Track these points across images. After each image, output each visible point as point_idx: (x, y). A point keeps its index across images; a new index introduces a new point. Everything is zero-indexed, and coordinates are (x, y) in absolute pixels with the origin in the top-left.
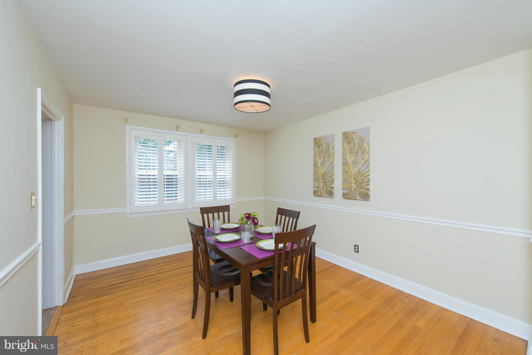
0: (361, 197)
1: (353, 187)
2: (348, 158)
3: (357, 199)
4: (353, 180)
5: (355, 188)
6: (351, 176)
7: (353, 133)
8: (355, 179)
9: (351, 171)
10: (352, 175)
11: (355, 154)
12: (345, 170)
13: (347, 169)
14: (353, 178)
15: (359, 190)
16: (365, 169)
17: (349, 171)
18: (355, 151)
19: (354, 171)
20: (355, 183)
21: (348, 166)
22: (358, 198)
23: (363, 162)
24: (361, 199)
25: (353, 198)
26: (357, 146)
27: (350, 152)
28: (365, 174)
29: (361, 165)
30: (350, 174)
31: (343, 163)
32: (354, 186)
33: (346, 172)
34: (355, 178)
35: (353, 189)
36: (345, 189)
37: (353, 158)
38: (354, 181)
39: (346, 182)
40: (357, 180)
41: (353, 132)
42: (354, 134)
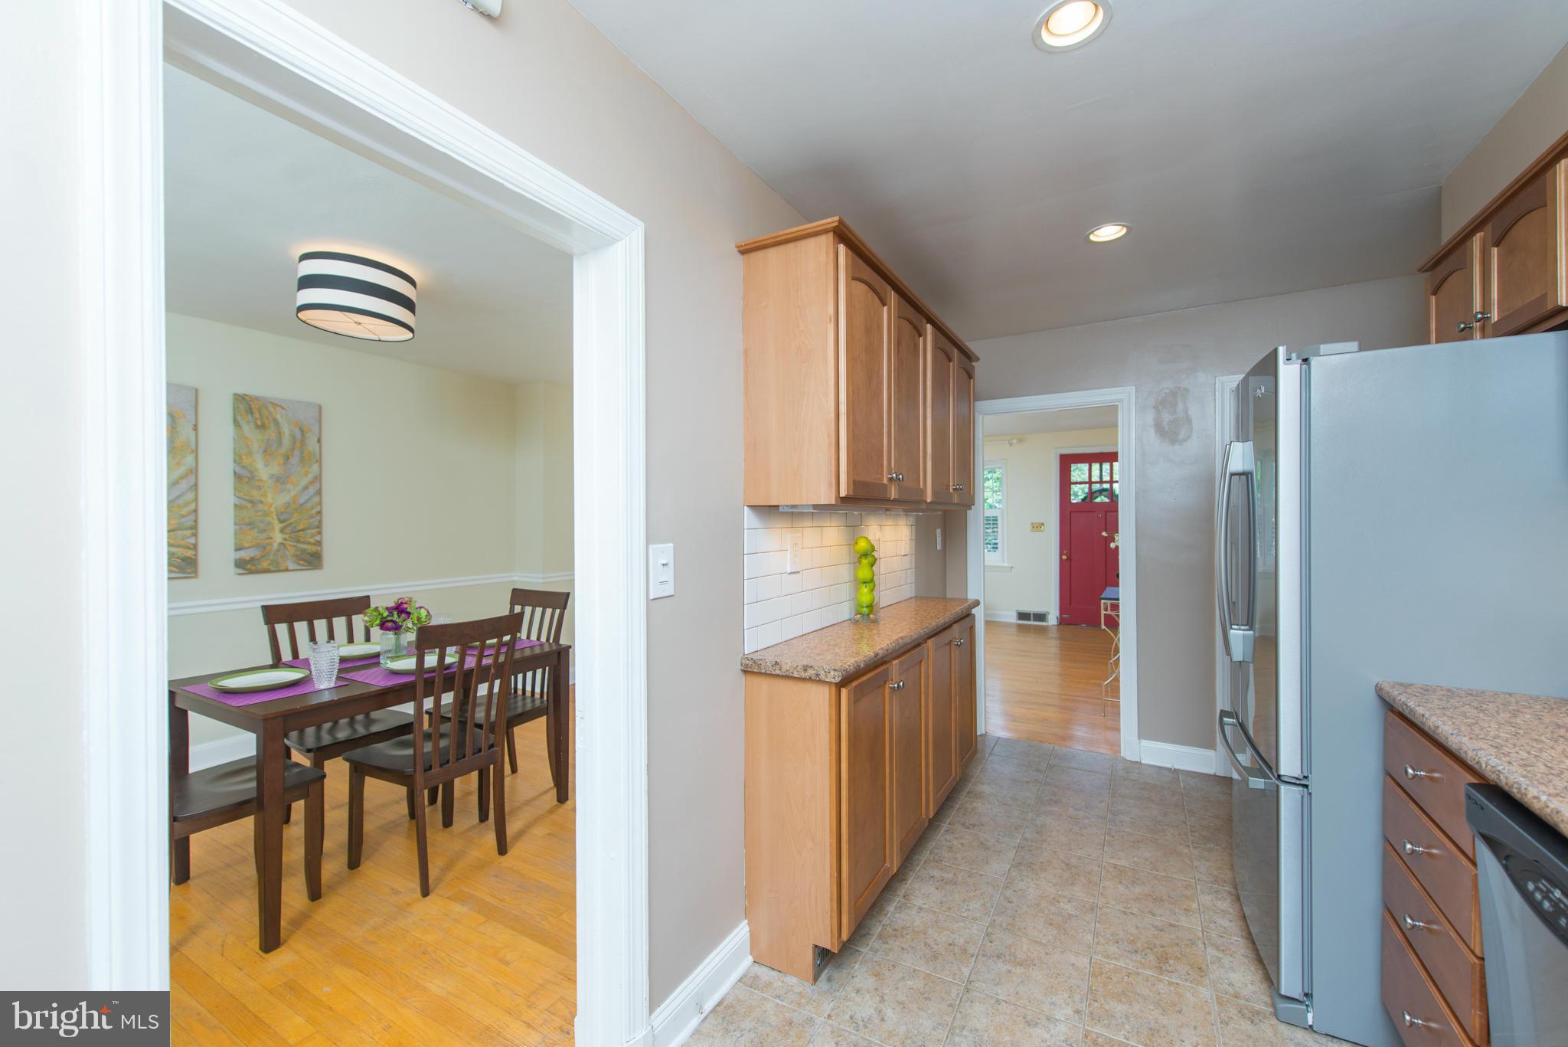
0: (299, 564)
1: (275, 541)
2: (260, 465)
3: (287, 570)
4: (276, 522)
5: (284, 542)
6: (266, 514)
7: (274, 405)
8: (281, 522)
9: (270, 499)
10: (273, 509)
11: (281, 460)
12: (247, 498)
13: (256, 494)
14: (275, 517)
15: (295, 546)
16: (312, 497)
17: (263, 499)
18: (283, 450)
19: (277, 500)
20: (282, 531)
21: (260, 487)
22: (292, 566)
23: (305, 481)
24: (300, 568)
25: (275, 569)
26: (287, 441)
27: (265, 451)
28: (312, 508)
29: (299, 488)
30: (266, 508)
31: (238, 477)
32: (278, 537)
33: (251, 502)
34: (282, 518)
35: (275, 546)
36: (248, 548)
37: (275, 469)
38: (278, 526)
39: (253, 528)
40: (290, 521)
41: (277, 405)
42: (278, 408)
